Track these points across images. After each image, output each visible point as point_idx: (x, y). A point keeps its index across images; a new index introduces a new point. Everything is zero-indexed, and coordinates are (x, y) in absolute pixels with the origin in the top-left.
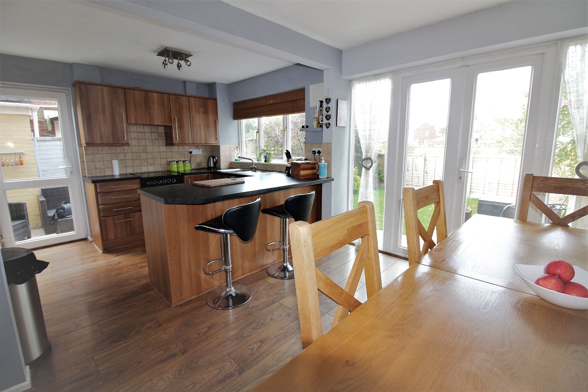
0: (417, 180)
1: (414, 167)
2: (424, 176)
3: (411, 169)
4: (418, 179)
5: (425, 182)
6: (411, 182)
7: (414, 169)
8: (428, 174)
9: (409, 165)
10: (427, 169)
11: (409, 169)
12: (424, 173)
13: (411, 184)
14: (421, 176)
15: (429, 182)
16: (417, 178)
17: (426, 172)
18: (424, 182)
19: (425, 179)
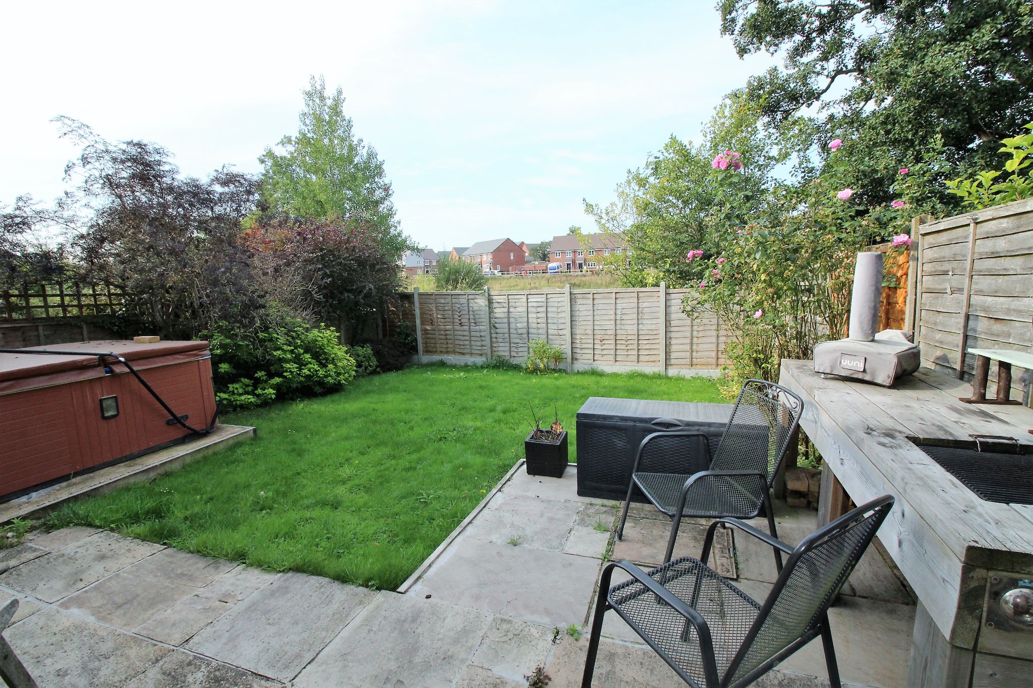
0: (479, 343)
1: (472, 317)
2: (491, 334)
3: (467, 321)
4: (482, 341)
5: (494, 345)
6: (468, 347)
7: (472, 321)
8: (498, 331)
9: (463, 312)
10: (496, 320)
11: (462, 321)
12: (491, 328)
13: (469, 351)
14: (486, 334)
15: (501, 345)
16: (479, 339)
17: (494, 326)
18: (492, 347)
19: (494, 340)
